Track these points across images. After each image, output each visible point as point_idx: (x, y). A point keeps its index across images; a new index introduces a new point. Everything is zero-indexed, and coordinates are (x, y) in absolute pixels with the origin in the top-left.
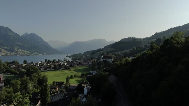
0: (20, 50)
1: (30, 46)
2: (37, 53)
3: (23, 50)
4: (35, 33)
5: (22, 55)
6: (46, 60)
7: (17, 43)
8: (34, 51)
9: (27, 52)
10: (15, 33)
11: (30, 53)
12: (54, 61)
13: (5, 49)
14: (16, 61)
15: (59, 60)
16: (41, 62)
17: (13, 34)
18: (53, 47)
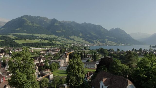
0: (109, 41)
1: (115, 38)
2: (121, 44)
3: (111, 42)
4: (119, 28)
5: (111, 45)
6: (133, 49)
7: (106, 36)
8: (119, 42)
9: (113, 43)
10: (105, 29)
11: (116, 44)
12: (140, 50)
13: (99, 41)
14: (112, 49)
15: (144, 49)
16: (130, 50)
17: (104, 30)
18: (135, 39)
